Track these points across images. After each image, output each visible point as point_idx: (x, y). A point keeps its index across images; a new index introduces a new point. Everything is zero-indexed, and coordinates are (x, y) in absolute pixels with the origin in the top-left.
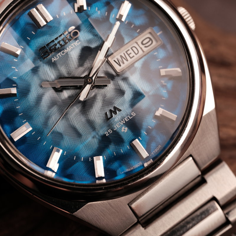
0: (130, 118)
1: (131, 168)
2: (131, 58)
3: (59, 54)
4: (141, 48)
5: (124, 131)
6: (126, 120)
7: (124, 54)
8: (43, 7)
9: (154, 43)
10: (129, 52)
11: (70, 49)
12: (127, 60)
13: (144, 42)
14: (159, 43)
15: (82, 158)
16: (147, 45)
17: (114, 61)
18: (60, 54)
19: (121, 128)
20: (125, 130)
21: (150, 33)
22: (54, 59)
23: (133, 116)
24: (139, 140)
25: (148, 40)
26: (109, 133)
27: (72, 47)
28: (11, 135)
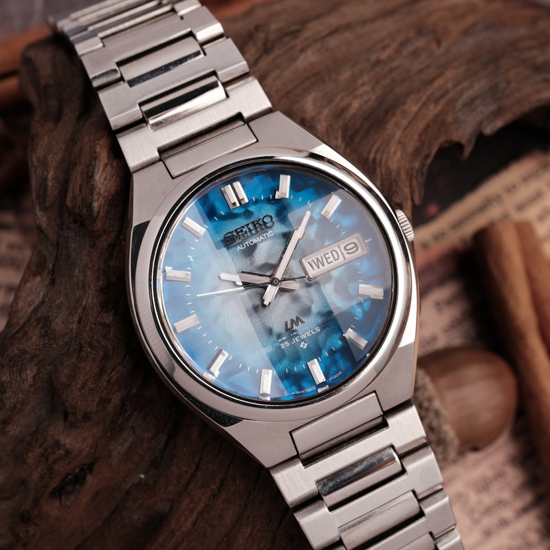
0: (313, 334)
2: (328, 263)
4: (343, 254)
5: (302, 346)
6: (308, 334)
7: (321, 257)
8: (240, 187)
9: (360, 250)
10: (327, 256)
11: (261, 239)
12: (323, 265)
13: (348, 248)
14: (365, 252)
15: (249, 368)
16: (350, 251)
17: (309, 263)
18: (248, 243)
19: (300, 343)
20: (304, 345)
21: (357, 238)
22: (241, 248)
23: (317, 332)
24: (318, 360)
25: (353, 245)
26: (285, 346)
27: (263, 238)
28: (175, 325)
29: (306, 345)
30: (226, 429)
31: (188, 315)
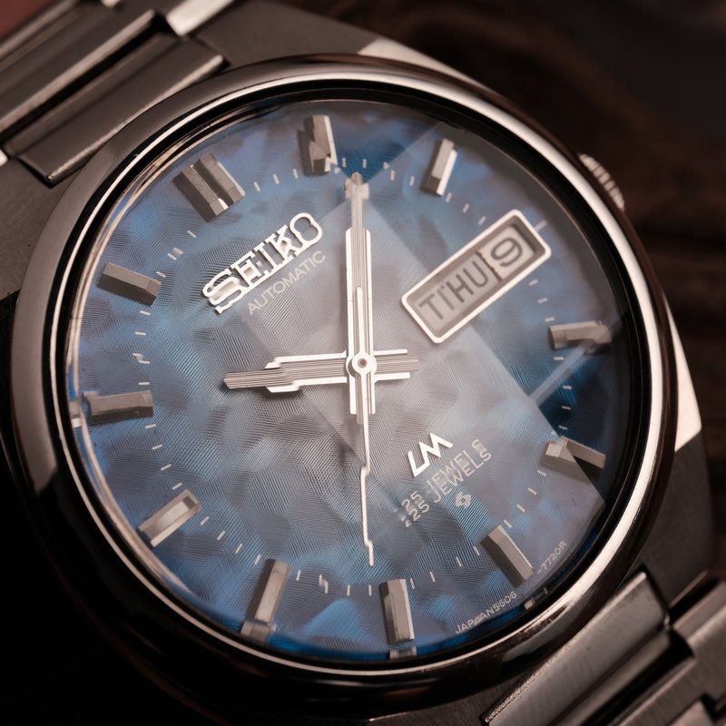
0: (477, 467)
1: (487, 611)
3: (268, 291)
4: (492, 269)
5: (461, 504)
6: (465, 472)
11: (298, 275)
13: (500, 252)
15: (349, 587)
16: (506, 260)
18: (272, 291)
19: (453, 496)
20: (463, 500)
22: (255, 307)
23: (485, 460)
24: (504, 526)
25: (508, 245)
26: (420, 512)
27: (302, 272)
28: (142, 528)
29: (468, 497)
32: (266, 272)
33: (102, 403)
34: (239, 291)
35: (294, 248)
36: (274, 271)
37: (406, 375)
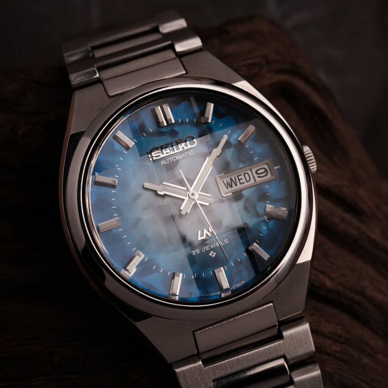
0: (222, 244)
2: (241, 184)
4: (254, 177)
5: (211, 255)
6: (217, 245)
7: (235, 177)
8: (169, 109)
9: (269, 176)
10: (240, 177)
12: (236, 185)
13: (259, 172)
14: (274, 177)
15: (162, 270)
16: (261, 175)
17: (223, 181)
18: (171, 159)
19: (209, 251)
20: (213, 254)
21: (267, 164)
22: (164, 163)
23: (226, 243)
24: (224, 269)
25: (263, 170)
26: (196, 253)
27: (184, 156)
28: (99, 225)
29: (215, 254)
30: (136, 324)
31: (112, 217)
32: (172, 152)
33: (100, 178)
34: (160, 156)
35: (184, 146)
36: (174, 152)
37: (208, 204)
